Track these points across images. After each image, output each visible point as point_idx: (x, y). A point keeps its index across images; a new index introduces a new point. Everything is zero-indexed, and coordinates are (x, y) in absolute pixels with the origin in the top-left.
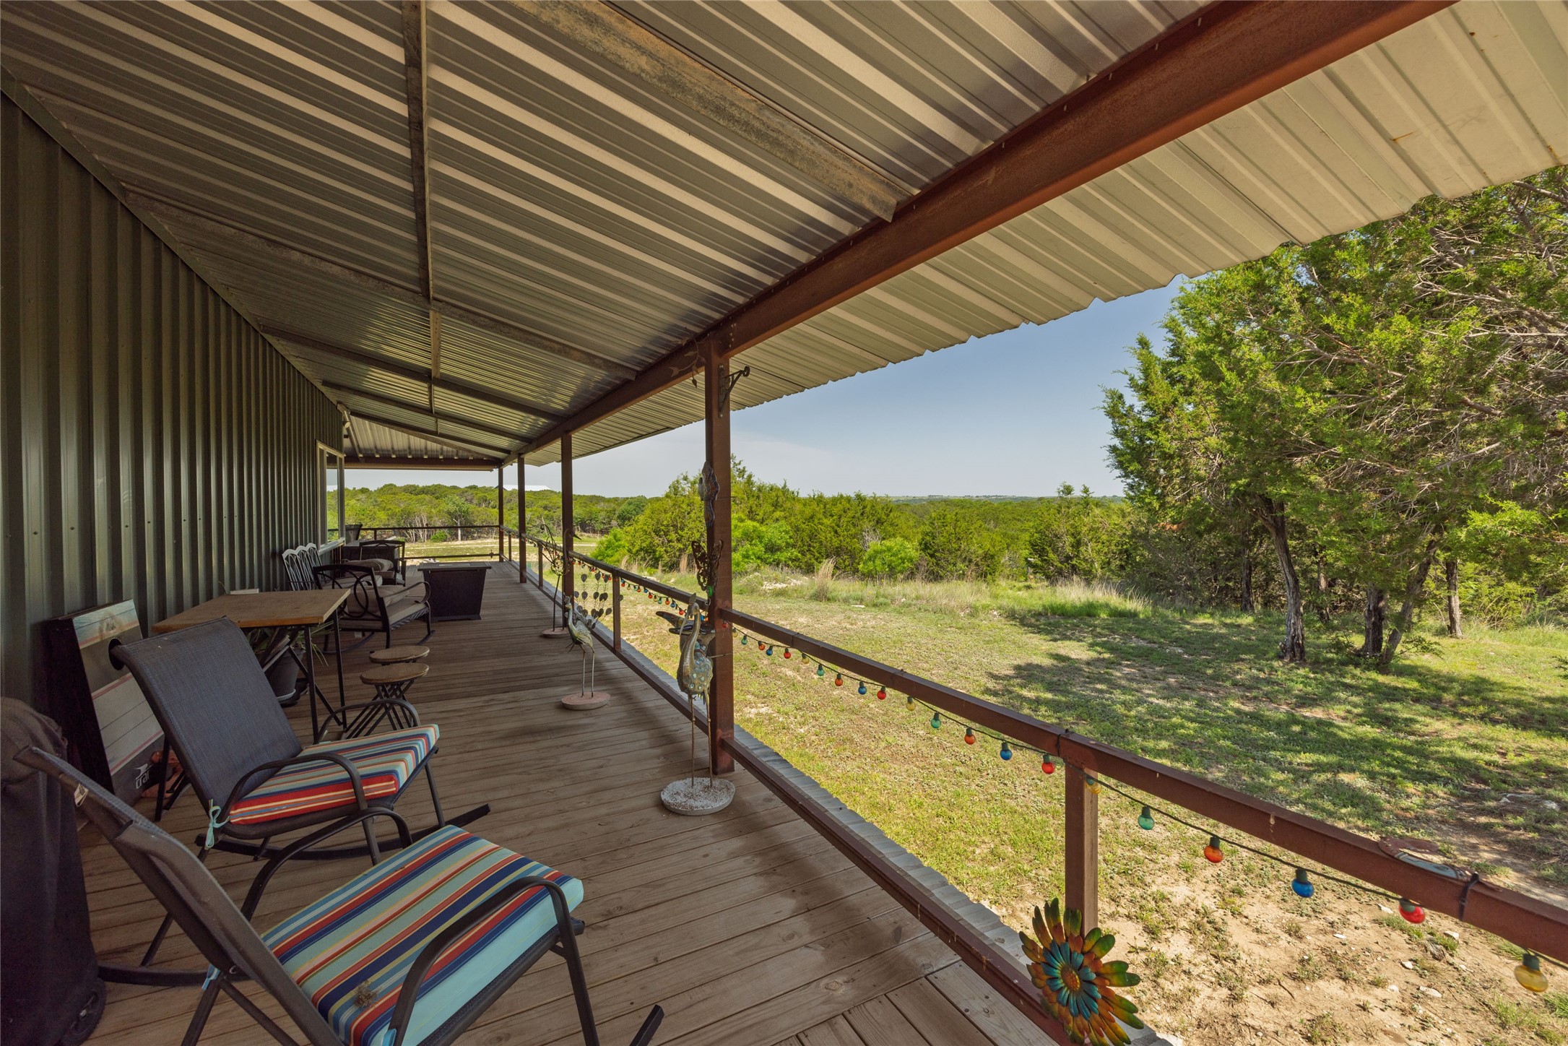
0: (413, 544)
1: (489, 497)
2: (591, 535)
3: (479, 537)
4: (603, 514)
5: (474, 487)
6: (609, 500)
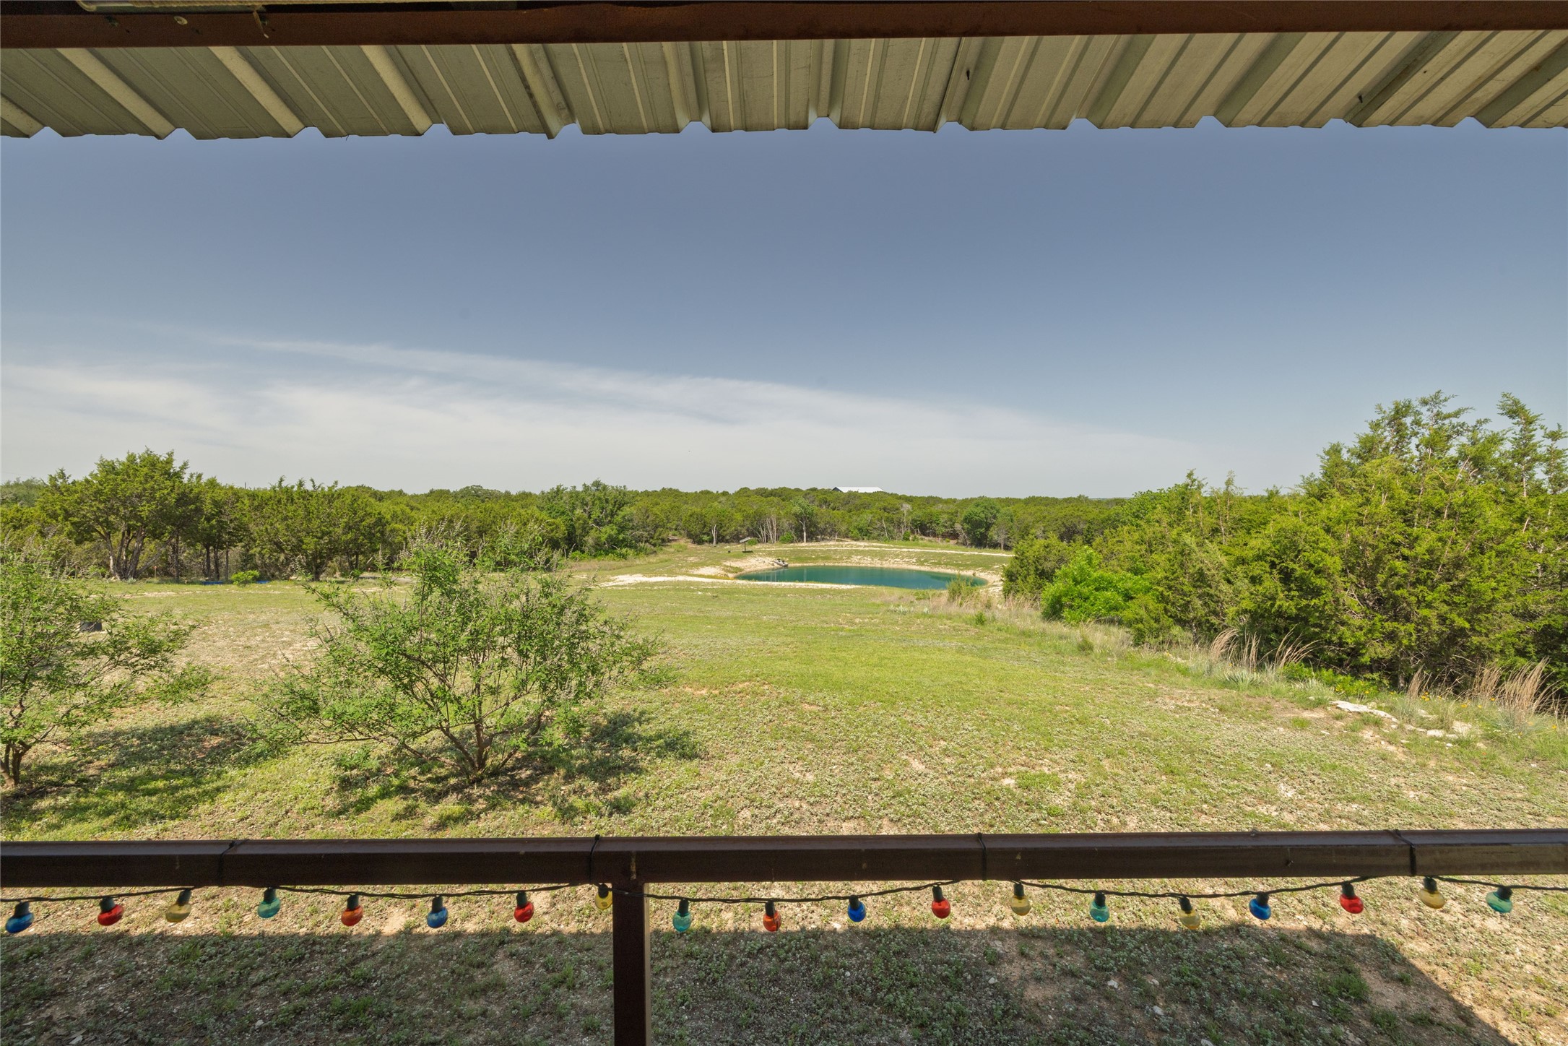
0: (765, 545)
1: (829, 499)
2: (931, 538)
3: (823, 539)
4: (945, 516)
5: (814, 490)
6: (947, 502)
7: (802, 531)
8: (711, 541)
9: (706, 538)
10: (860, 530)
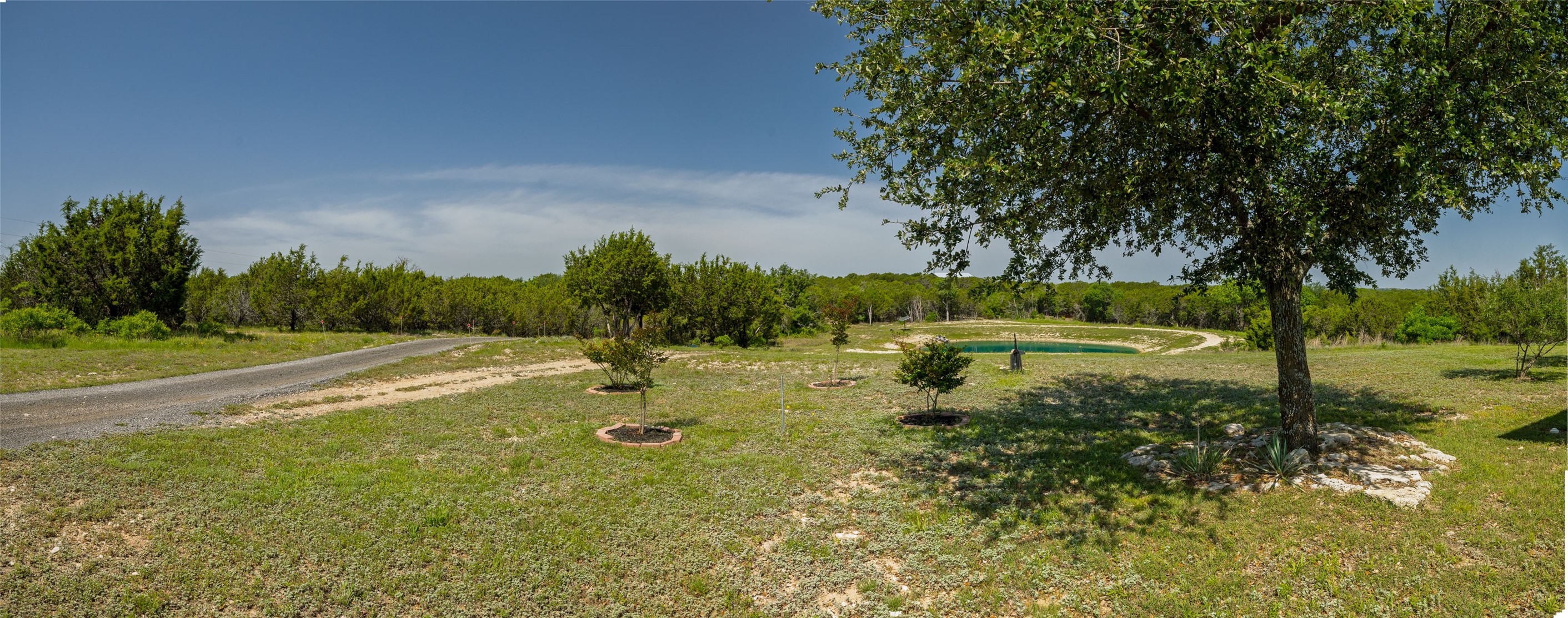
7: (945, 312)
8: (866, 320)
9: (861, 318)
10: (994, 310)
